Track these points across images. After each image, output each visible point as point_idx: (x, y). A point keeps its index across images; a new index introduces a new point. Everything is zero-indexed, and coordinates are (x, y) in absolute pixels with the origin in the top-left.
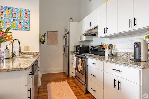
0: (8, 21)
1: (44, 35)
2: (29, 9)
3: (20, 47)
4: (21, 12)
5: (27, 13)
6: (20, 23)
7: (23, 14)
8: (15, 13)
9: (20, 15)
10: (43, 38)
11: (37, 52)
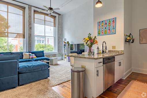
0: (103, 30)
1: (129, 35)
2: (115, 17)
3: (106, 47)
4: (110, 21)
5: (114, 21)
6: (109, 29)
7: (111, 22)
8: (106, 24)
9: (109, 24)
10: (128, 38)
11: (121, 51)
